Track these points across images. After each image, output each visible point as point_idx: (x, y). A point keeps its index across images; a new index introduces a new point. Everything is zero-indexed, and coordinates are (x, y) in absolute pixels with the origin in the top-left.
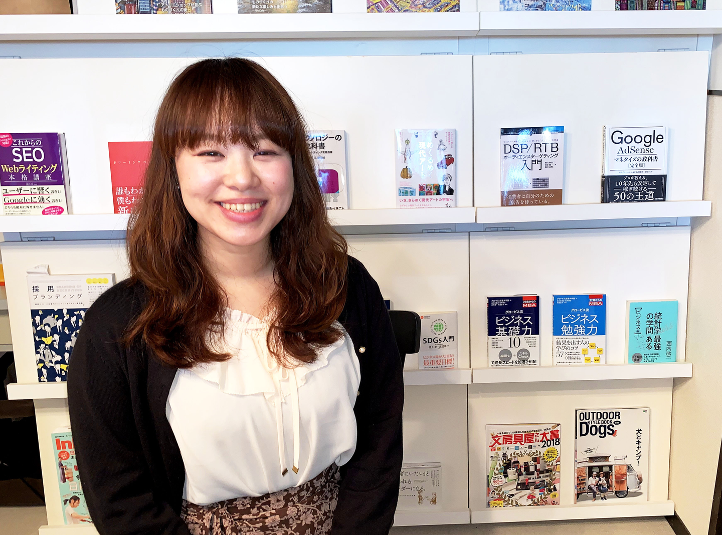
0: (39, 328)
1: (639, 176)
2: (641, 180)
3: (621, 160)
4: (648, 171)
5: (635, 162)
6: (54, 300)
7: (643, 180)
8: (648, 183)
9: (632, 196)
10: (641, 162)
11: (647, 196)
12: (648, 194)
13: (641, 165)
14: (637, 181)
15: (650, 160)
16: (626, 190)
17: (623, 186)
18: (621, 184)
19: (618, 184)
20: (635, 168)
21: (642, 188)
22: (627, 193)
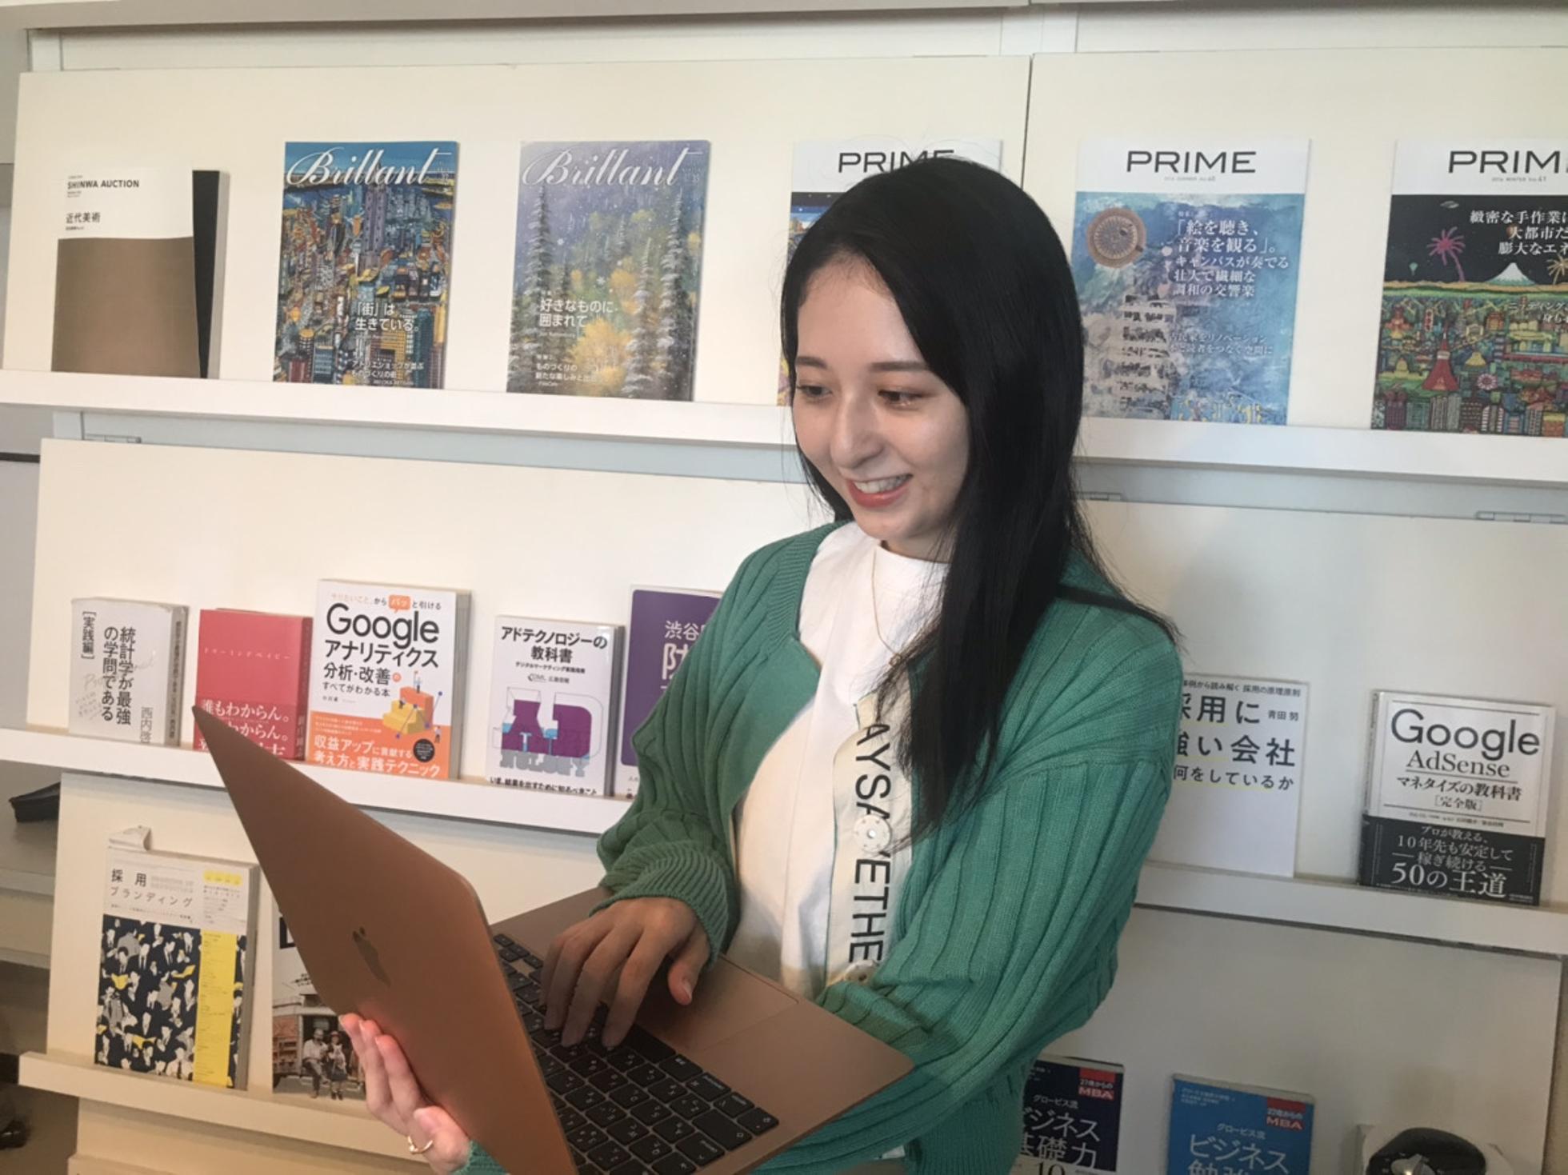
0: (110, 954)
1: (1465, 831)
2: (1470, 843)
3: (1417, 782)
4: (1492, 821)
5: (1454, 795)
6: (143, 903)
7: (1475, 844)
8: (1489, 852)
9: (1441, 880)
10: (1473, 797)
11: (1485, 884)
12: (1488, 881)
13: (1470, 805)
14: (1457, 842)
15: (1498, 796)
16: (1427, 861)
17: (1418, 849)
18: (1412, 842)
19: (1405, 842)
20: (1454, 809)
21: (1471, 862)
22: (1428, 869)
